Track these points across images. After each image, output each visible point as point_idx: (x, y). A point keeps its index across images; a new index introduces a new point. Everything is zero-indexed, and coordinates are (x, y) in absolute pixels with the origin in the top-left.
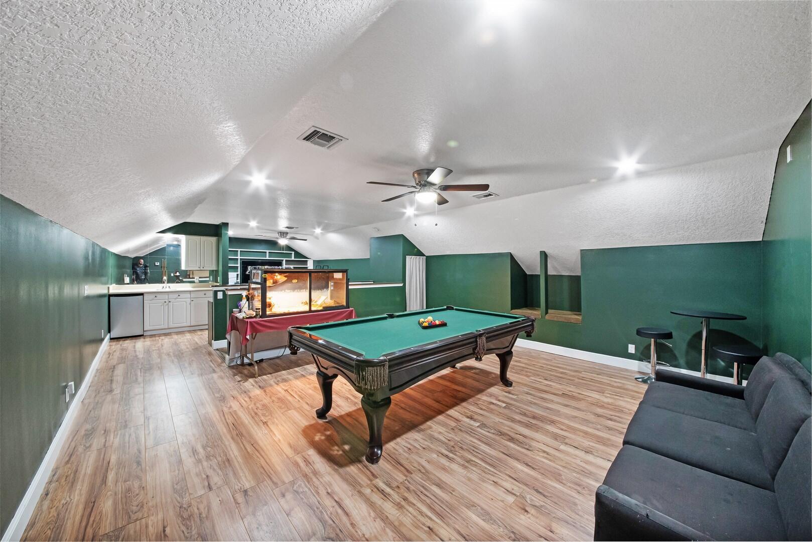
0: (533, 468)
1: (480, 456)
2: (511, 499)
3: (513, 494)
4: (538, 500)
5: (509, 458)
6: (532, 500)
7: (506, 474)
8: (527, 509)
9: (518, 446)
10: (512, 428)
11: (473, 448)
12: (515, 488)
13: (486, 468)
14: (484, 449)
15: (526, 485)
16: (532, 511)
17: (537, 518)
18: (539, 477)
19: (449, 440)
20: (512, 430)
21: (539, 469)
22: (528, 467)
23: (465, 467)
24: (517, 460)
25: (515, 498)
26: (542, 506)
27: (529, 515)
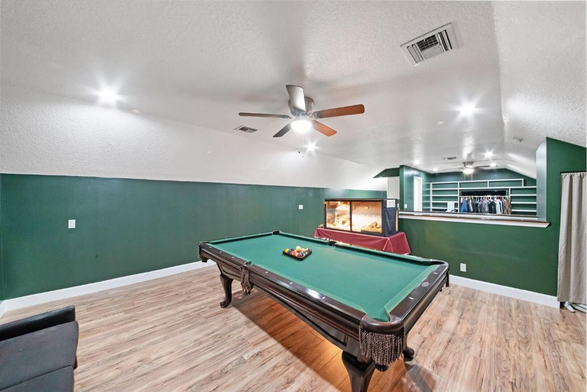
0: (166, 381)
1: (202, 350)
2: (153, 357)
3: (156, 359)
4: (139, 371)
5: (188, 368)
6: (143, 367)
7: (175, 360)
8: (141, 362)
9: (199, 381)
10: (228, 386)
11: (213, 348)
12: (158, 362)
13: (188, 351)
14: (208, 355)
15: (155, 370)
16: (136, 365)
17: (131, 365)
18: (156, 382)
19: (229, 336)
20: (225, 384)
21: (163, 385)
22: (170, 378)
23: (195, 341)
24: (182, 374)
25: (153, 359)
26: (134, 371)
27: (136, 361)
